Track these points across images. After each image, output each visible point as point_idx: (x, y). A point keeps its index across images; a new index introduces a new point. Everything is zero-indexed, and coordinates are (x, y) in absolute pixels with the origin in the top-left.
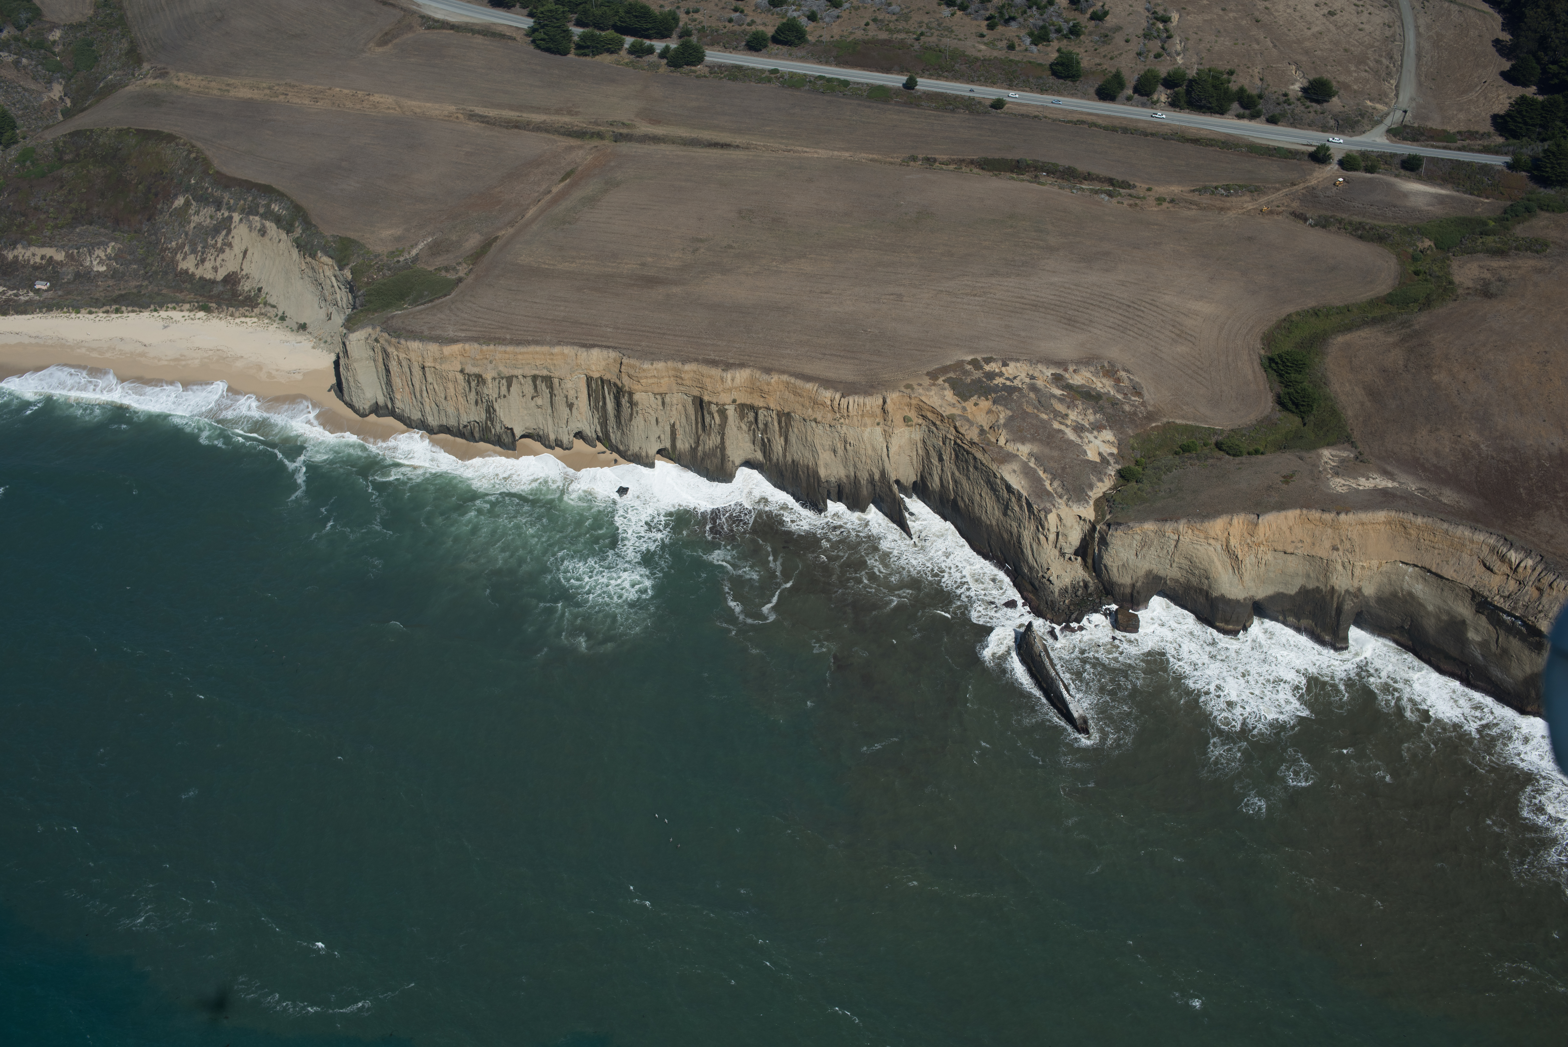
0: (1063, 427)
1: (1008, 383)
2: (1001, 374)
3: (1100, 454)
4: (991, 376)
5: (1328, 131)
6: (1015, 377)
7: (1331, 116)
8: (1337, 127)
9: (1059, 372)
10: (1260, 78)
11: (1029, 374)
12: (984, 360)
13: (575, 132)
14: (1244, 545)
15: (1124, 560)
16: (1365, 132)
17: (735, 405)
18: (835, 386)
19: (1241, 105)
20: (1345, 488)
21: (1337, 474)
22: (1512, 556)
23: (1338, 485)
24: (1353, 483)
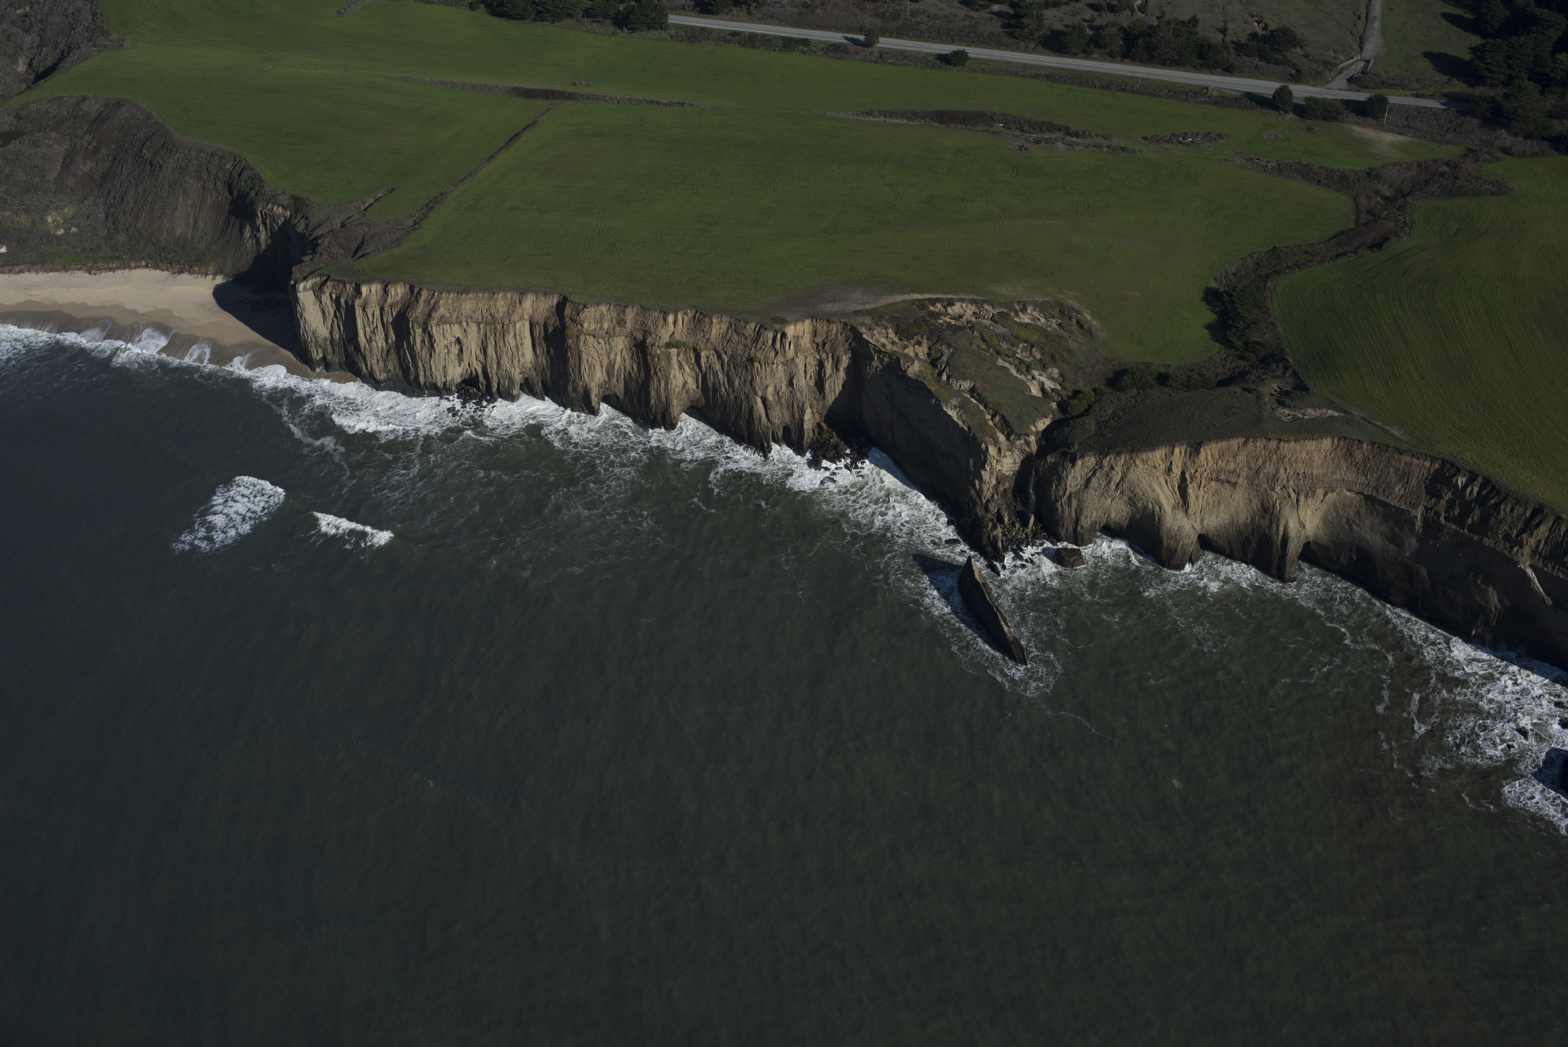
0: (1006, 365)
1: (953, 322)
3: (1043, 389)
5: (1290, 81)
6: (961, 317)
7: (1294, 66)
8: (1298, 77)
9: (1005, 311)
10: (1223, 31)
11: (975, 313)
12: (929, 300)
13: (530, 94)
14: (1187, 476)
15: (1068, 493)
16: (1327, 82)
17: (678, 348)
18: (777, 326)
19: (1201, 56)
20: (1290, 417)
21: (1282, 405)
22: (1460, 481)
23: (1283, 414)
24: (1298, 413)
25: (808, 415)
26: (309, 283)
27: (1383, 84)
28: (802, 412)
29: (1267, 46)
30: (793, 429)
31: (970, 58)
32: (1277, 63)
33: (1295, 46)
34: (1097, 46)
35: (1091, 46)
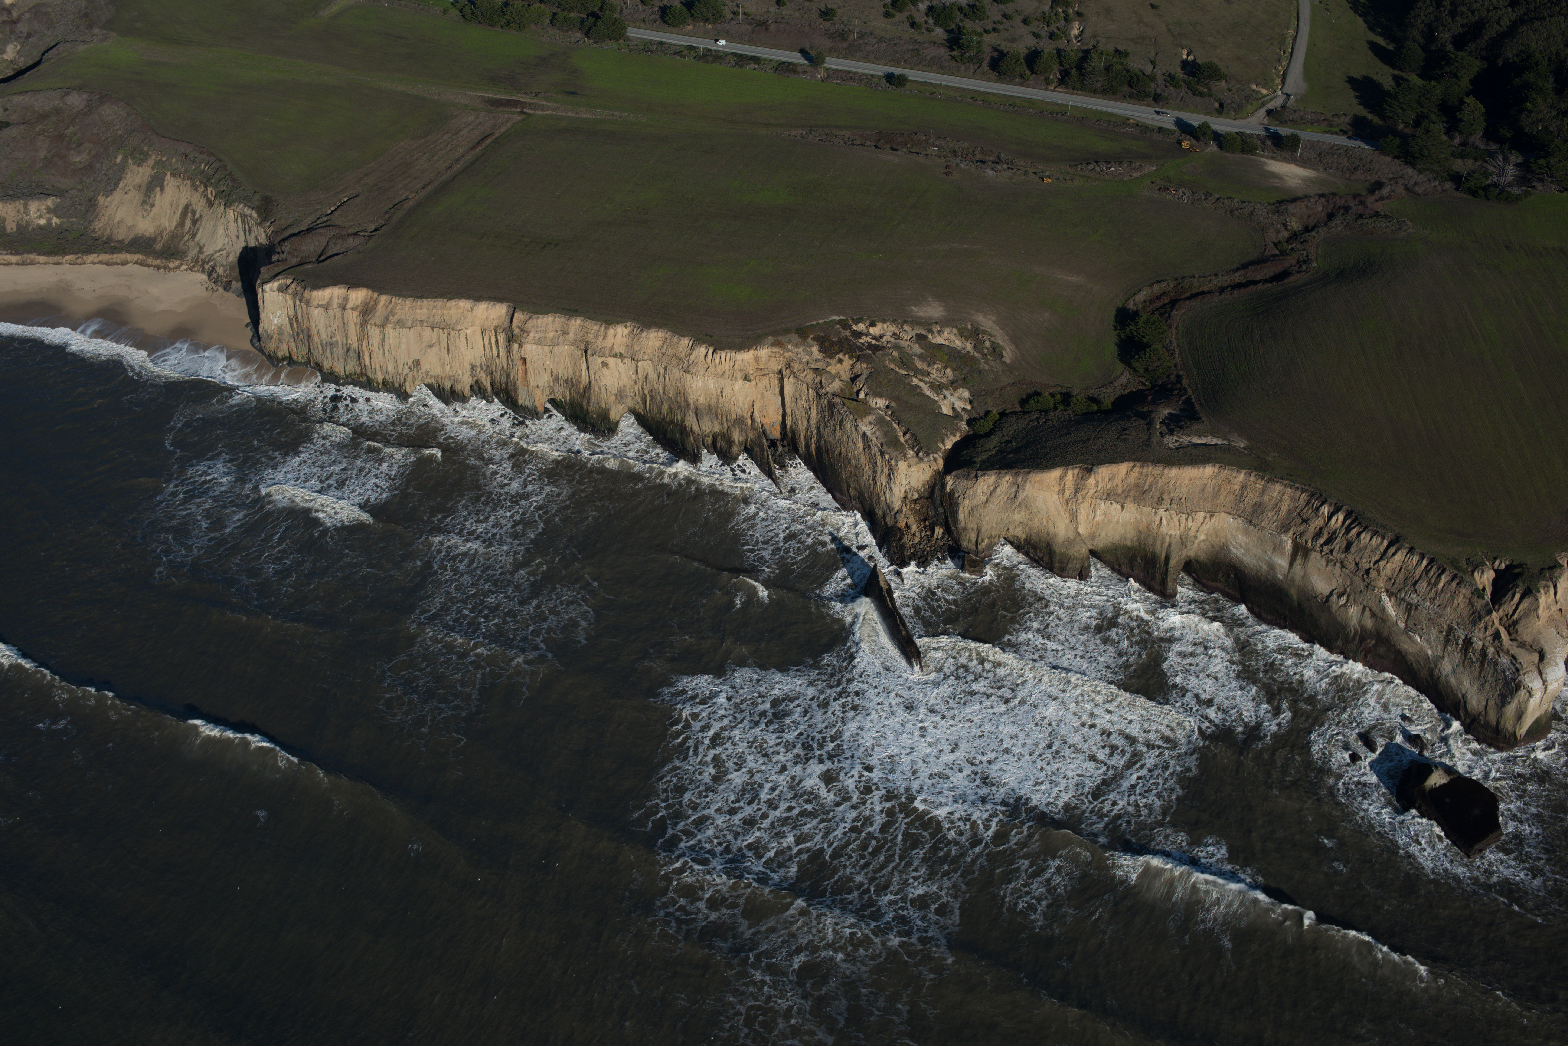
0: (921, 384)
1: (874, 342)
2: (868, 334)
3: (953, 409)
4: (858, 335)
5: (1212, 115)
6: (881, 337)
7: (1217, 100)
8: (1221, 110)
9: (924, 332)
10: (1153, 62)
11: (894, 334)
12: (853, 320)
13: (492, 103)
14: (1079, 496)
15: (970, 508)
16: (1248, 116)
17: (617, 358)
18: (709, 341)
19: (1131, 87)
20: (1176, 444)
21: (1171, 432)
22: (1325, 510)
23: (1171, 441)
24: (1185, 440)
26: (275, 284)
27: (1299, 121)
29: (1194, 79)
30: (722, 439)
31: (909, 81)
32: (1203, 96)
33: (1220, 80)
34: (1033, 73)
35: (1028, 72)
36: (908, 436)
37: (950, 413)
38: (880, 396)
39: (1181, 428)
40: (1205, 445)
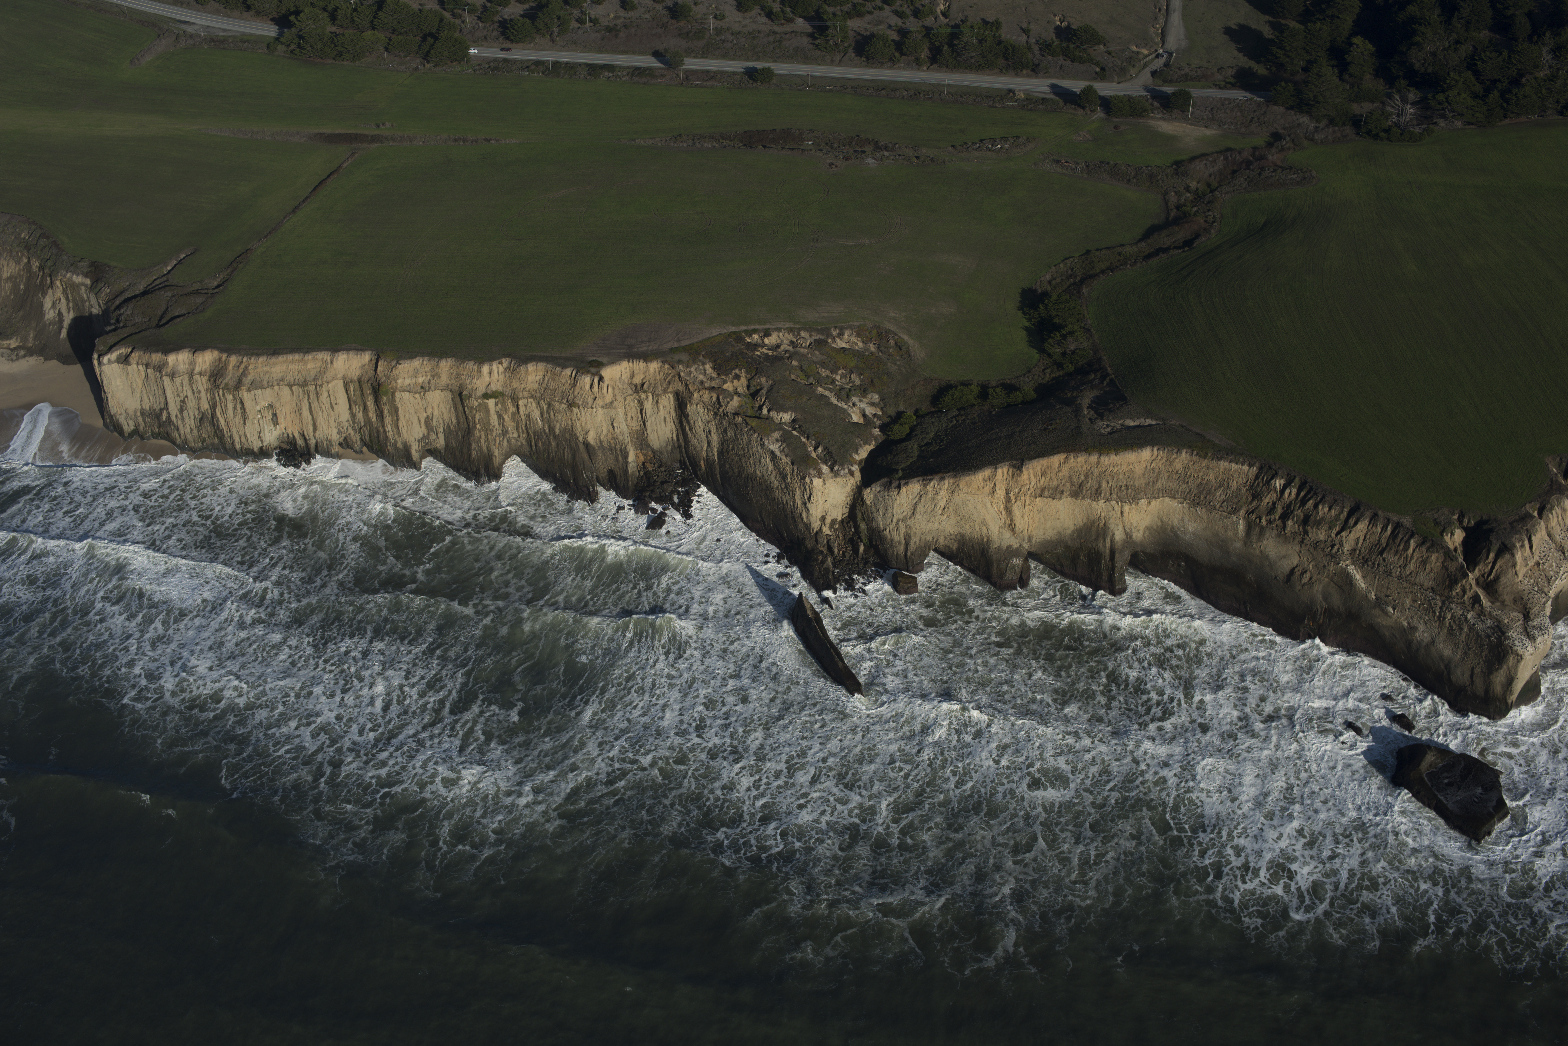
0: (827, 393)
1: (771, 353)
2: (763, 345)
3: (864, 415)
4: (754, 346)
5: (1094, 79)
6: (778, 346)
7: (1097, 64)
8: (1103, 74)
9: (823, 337)
10: (1026, 31)
11: (792, 342)
12: (746, 331)
13: (332, 139)
14: (1012, 495)
15: (895, 521)
16: (1132, 78)
17: (495, 397)
18: (593, 370)
19: (1007, 59)
20: (1109, 429)
21: (1101, 416)
22: (1279, 483)
23: (1103, 426)
24: (1117, 424)
25: (631, 458)
26: (114, 356)
27: (1186, 78)
28: (625, 455)
29: (1071, 45)
30: (617, 472)
31: (776, 75)
32: (1082, 61)
33: (1098, 44)
34: (902, 54)
35: (897, 54)
36: (820, 450)
37: (862, 421)
38: (785, 411)
39: (1110, 411)
40: (1139, 426)
